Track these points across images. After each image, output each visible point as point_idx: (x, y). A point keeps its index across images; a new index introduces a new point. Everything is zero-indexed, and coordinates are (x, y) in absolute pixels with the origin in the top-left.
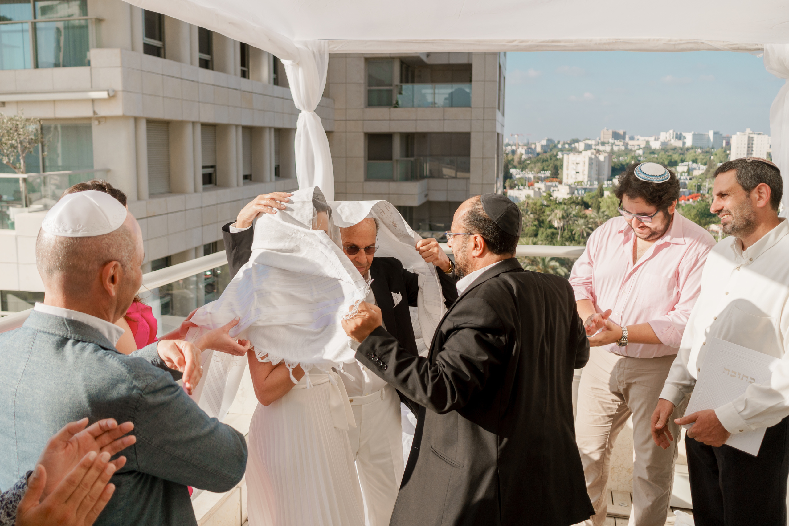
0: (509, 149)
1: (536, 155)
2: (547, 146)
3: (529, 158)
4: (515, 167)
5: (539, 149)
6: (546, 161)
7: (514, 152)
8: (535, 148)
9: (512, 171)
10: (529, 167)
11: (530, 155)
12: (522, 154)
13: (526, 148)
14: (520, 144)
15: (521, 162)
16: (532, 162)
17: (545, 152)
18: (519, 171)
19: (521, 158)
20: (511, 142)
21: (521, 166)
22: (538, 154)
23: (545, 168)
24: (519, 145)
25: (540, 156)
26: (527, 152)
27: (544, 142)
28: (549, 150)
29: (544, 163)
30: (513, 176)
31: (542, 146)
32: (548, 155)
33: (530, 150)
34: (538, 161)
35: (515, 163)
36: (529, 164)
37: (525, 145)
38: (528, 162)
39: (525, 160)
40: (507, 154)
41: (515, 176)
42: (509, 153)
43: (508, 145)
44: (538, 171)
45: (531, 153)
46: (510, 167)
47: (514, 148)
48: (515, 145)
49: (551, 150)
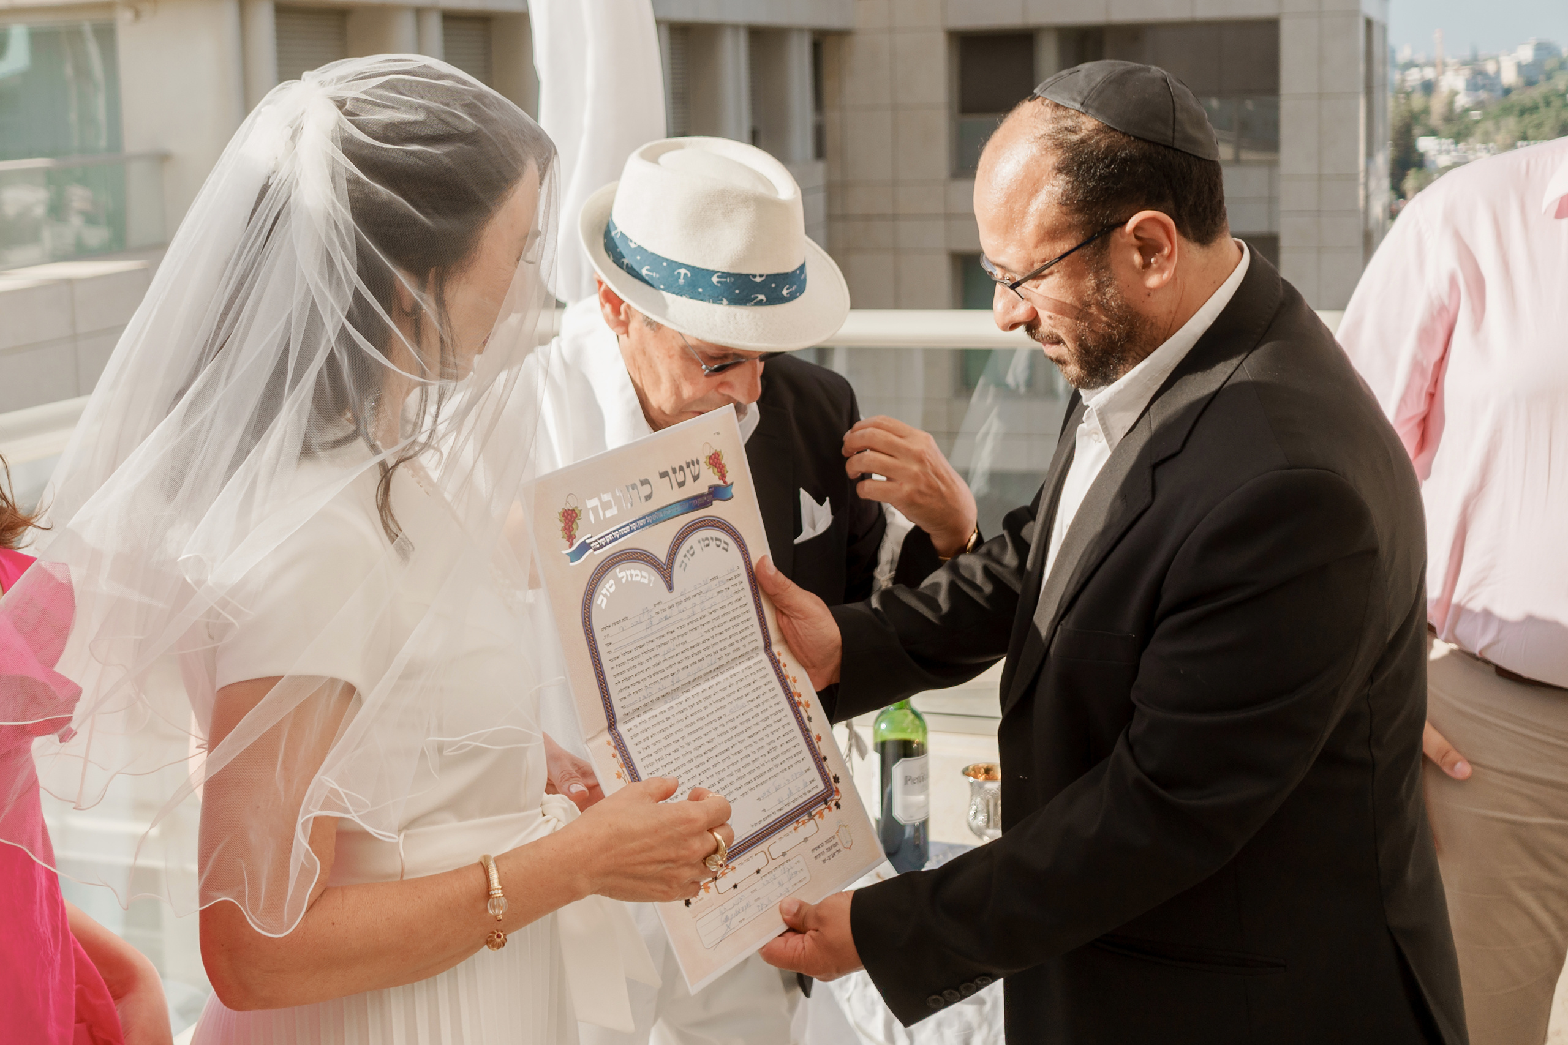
0: (1414, 77)
1: (1499, 93)
2: (1537, 64)
3: (1479, 105)
4: (1433, 132)
5: (1509, 76)
6: (1533, 109)
7: (1428, 87)
8: (1498, 72)
9: (1425, 144)
10: (1479, 131)
11: (1483, 95)
12: (1454, 94)
13: (1466, 72)
14: (1450, 60)
15: (1450, 117)
16: (1486, 116)
17: (1530, 83)
18: (1447, 143)
19: (1451, 103)
20: (1420, 58)
21: (1455, 130)
22: (1507, 91)
23: (1531, 132)
24: (1445, 64)
25: (1514, 97)
26: (1473, 86)
27: (1526, 54)
28: (1542, 77)
29: (1527, 118)
30: (1427, 163)
31: (1520, 67)
32: (1536, 94)
33: (1479, 78)
34: (1507, 111)
35: (1435, 120)
36: (1477, 122)
37: (1464, 63)
38: (1476, 115)
39: (1466, 111)
40: (1408, 95)
41: (1434, 162)
42: (1413, 91)
43: (1410, 65)
44: (1509, 141)
45: (1483, 87)
46: (1417, 130)
47: (1429, 73)
48: (1432, 64)
49: (1549, 77)
